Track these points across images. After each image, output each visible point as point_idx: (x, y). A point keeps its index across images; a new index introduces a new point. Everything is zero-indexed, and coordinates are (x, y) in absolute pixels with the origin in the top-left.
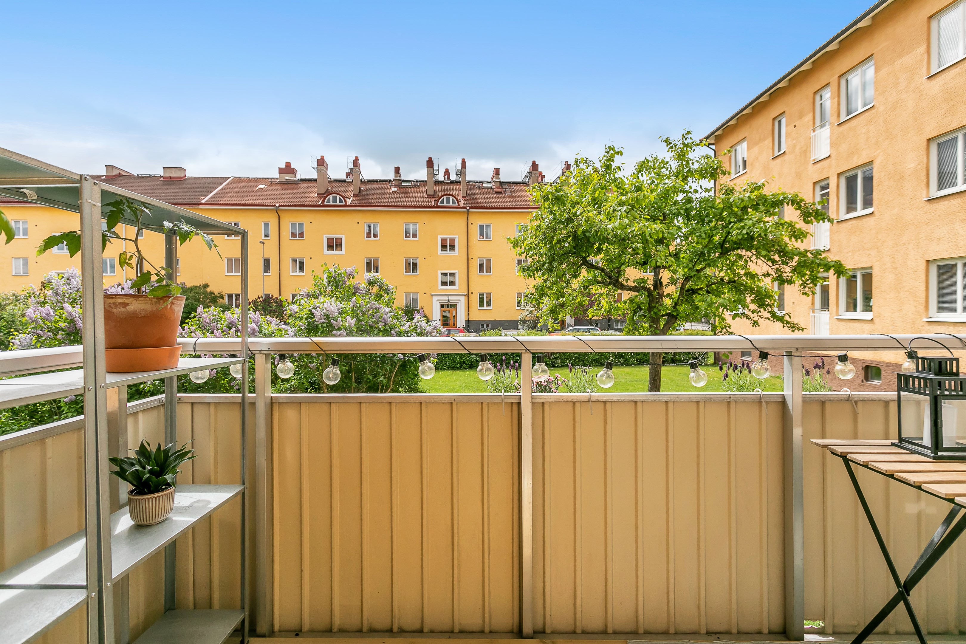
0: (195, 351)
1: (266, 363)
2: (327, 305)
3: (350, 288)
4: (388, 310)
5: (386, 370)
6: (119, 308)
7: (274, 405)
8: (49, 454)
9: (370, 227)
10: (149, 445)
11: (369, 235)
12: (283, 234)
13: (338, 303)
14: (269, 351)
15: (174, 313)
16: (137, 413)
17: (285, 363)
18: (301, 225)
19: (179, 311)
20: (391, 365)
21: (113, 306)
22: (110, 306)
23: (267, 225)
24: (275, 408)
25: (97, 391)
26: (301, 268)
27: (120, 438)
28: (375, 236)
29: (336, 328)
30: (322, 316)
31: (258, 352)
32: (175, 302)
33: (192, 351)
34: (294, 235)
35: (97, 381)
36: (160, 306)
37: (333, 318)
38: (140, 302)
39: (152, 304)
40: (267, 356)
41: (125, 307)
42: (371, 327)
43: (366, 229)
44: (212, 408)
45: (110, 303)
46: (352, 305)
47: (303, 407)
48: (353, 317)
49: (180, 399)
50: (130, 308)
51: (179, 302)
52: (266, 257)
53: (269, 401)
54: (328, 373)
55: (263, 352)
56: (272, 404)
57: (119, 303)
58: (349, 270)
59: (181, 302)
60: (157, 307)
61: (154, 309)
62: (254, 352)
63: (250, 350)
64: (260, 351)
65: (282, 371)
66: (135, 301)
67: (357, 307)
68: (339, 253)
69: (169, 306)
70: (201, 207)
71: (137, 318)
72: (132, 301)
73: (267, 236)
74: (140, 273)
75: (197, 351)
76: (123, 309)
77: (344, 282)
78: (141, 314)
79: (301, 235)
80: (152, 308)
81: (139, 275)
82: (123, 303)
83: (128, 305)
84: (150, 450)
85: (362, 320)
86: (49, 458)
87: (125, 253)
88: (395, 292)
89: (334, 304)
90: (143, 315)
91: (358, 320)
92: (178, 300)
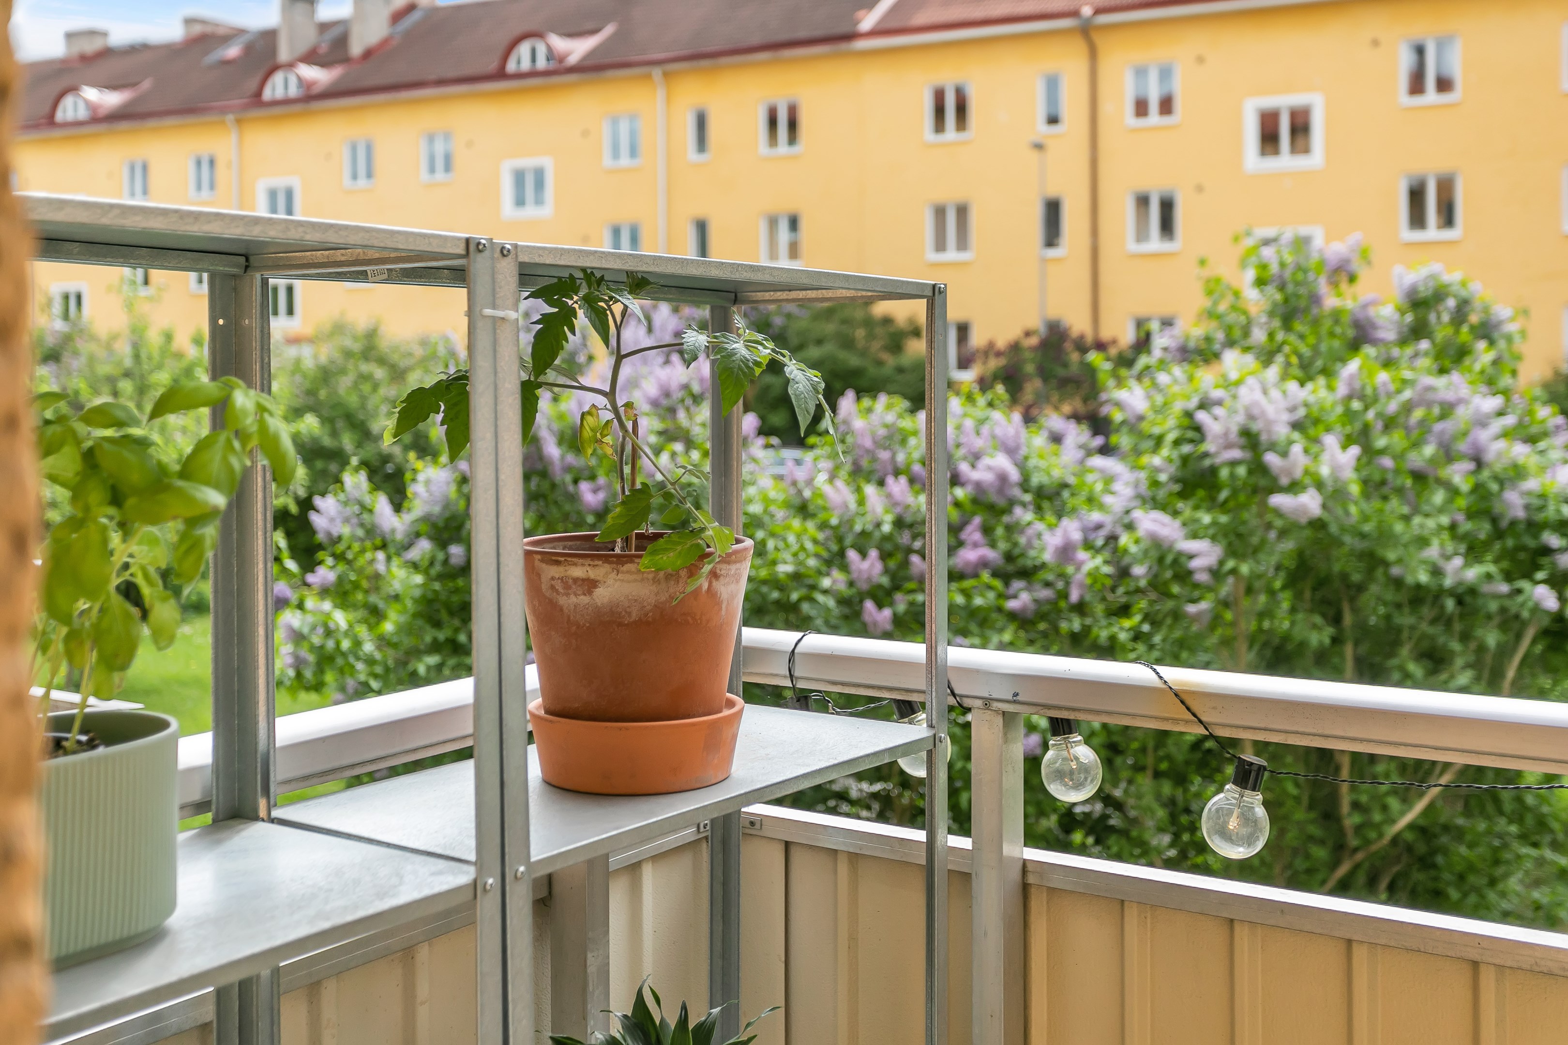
0: (791, 676)
1: (1006, 741)
2: (1249, 394)
3: (1337, 321)
4: (1492, 403)
5: (1481, 649)
6: (576, 595)
7: (1033, 891)
8: (423, 989)
9: (1420, 51)
10: (658, 1001)
11: (1417, 85)
12: (1106, 108)
13: (1292, 386)
14: (1015, 702)
15: (719, 604)
16: (634, 868)
17: (1068, 745)
18: (1165, 73)
19: (733, 596)
20: (1504, 626)
21: (559, 586)
22: (553, 587)
23: (1052, 84)
24: (1038, 903)
25: (508, 888)
26: (1167, 226)
27: (589, 955)
28: (1444, 85)
29: (1284, 481)
30: (1234, 436)
31: (978, 703)
32: (723, 569)
33: (785, 677)
34: (1141, 108)
35: (507, 857)
36: (680, 587)
37: (1272, 447)
38: (628, 577)
39: (659, 581)
40: (1008, 718)
41: (589, 592)
42: (1419, 477)
43: (1405, 60)
44: (843, 868)
45: (553, 578)
46: (1342, 389)
47: (1132, 915)
48: (1347, 442)
49: (752, 823)
50: (603, 595)
51: (733, 568)
52: (1052, 192)
53: (1015, 874)
54: (1222, 814)
55: (995, 705)
56: (1025, 888)
57: (576, 580)
58: (1337, 249)
59: (738, 565)
60: (671, 590)
61: (663, 598)
62: (967, 702)
63: (953, 694)
64: (987, 702)
65: (1059, 775)
66: (613, 575)
67: (1362, 397)
68: (1300, 162)
69: (705, 586)
70: (861, 44)
71: (620, 625)
72: (607, 574)
73: (1053, 120)
74: (630, 491)
75: (797, 678)
76: (584, 600)
77: (1315, 299)
78: (629, 614)
79: (1166, 106)
80: (657, 594)
81: (627, 493)
82: (583, 580)
83: (595, 587)
84: (662, 1020)
85: (1382, 452)
86: (422, 1003)
87: (594, 410)
88: (1523, 333)
89: (1275, 393)
90: (634, 616)
91: (1370, 453)
92: (729, 563)
